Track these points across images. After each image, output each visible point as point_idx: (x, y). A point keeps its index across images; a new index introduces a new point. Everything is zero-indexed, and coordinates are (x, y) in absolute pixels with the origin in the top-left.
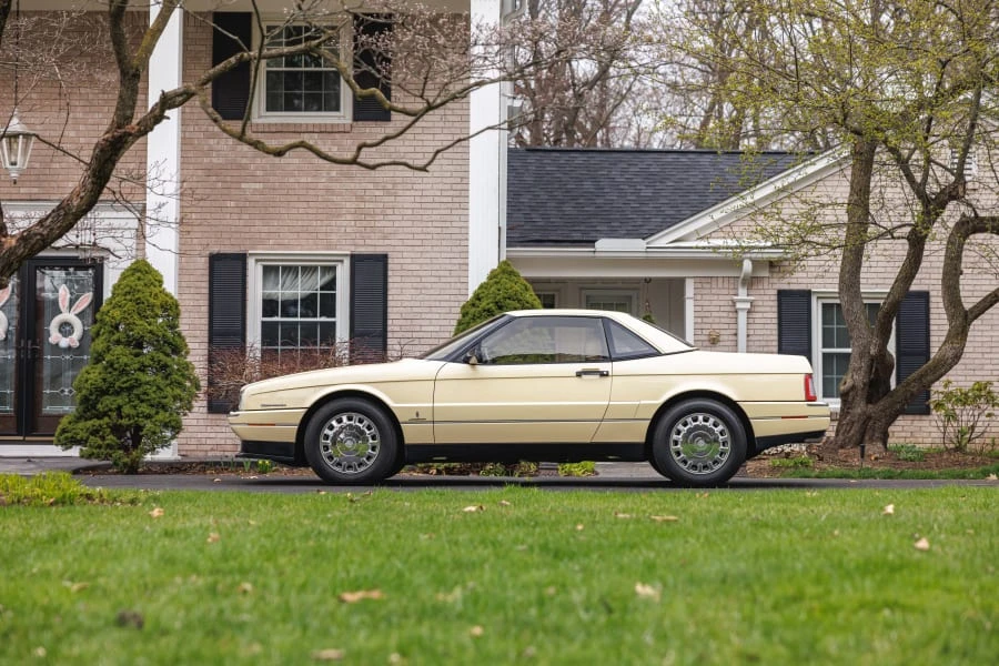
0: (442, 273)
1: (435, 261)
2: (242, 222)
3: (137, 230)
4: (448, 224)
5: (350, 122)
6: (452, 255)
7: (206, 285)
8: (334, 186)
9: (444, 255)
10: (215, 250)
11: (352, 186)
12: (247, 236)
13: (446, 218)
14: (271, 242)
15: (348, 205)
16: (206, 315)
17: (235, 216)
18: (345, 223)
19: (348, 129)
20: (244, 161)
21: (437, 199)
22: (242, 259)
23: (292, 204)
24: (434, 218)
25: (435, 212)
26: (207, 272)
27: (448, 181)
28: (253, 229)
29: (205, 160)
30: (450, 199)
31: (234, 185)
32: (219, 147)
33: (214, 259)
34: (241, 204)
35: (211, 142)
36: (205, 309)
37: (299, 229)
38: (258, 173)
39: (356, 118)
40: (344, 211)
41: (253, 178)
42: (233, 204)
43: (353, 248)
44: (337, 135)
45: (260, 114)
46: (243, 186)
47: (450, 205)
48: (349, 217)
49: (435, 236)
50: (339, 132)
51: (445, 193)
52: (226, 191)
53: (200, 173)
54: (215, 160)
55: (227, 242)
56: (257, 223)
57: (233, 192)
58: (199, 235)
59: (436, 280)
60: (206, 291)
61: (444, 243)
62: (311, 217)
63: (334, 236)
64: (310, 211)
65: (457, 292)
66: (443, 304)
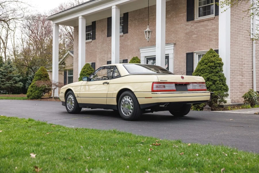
0: (235, 53)
1: (233, 50)
2: (193, 45)
3: (174, 49)
4: (237, 40)
5: (214, 16)
6: (237, 48)
7: (186, 60)
8: (211, 33)
9: (236, 48)
10: (188, 52)
11: (215, 33)
12: (194, 48)
13: (236, 38)
14: (198, 49)
15: (214, 38)
16: (186, 68)
17: (191, 44)
18: (213, 42)
19: (213, 18)
20: (193, 30)
21: (234, 33)
22: (192, 54)
23: (202, 39)
24: (233, 38)
25: (234, 37)
26: (186, 58)
27: (237, 28)
28: (195, 46)
29: (186, 31)
30: (237, 33)
31: (191, 36)
32: (188, 28)
33: (187, 54)
34: (192, 40)
35: (187, 27)
36: (186, 66)
37: (203, 45)
38: (196, 33)
39: (215, 15)
40: (213, 39)
41: (194, 34)
42: (191, 41)
43: (215, 49)
44: (212, 20)
45: (197, 18)
46: (193, 36)
47: (237, 34)
48: (214, 41)
49: (234, 43)
50: (212, 19)
51: (236, 31)
52: (190, 38)
53: (185, 34)
54: (187, 31)
55: (190, 50)
56: (195, 45)
57: (191, 38)
58: (184, 49)
59: (234, 55)
60: (186, 62)
61: (236, 45)
62: (206, 42)
63: (211, 46)
64: (206, 40)
65: (239, 58)
66: (236, 61)
